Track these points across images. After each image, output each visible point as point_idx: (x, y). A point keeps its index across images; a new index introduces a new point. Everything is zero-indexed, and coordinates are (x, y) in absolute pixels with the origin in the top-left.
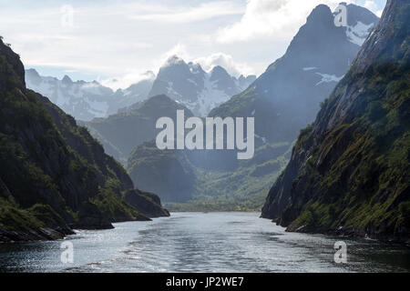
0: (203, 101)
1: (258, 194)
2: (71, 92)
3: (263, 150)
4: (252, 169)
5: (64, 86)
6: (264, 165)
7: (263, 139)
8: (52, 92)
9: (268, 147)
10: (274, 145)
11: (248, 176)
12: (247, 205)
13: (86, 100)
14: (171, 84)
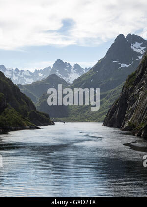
0: (71, 78)
5: (16, 72)
12: (90, 119)
13: (25, 78)
14: (58, 71)
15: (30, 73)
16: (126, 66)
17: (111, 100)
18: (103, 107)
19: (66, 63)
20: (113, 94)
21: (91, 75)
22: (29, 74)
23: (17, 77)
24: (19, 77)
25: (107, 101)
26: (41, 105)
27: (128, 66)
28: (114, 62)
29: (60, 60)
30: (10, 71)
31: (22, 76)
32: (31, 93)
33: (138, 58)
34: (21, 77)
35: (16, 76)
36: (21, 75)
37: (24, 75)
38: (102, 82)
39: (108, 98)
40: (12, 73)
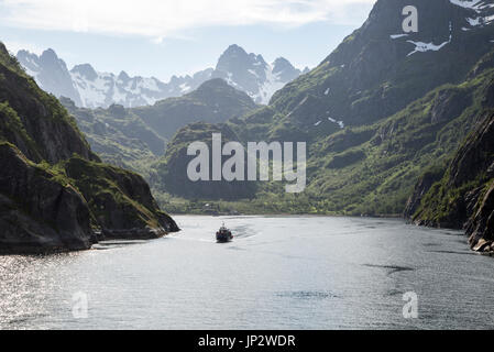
0: (265, 94)
1: (339, 191)
2: (127, 89)
3: (341, 136)
4: (328, 159)
5: (121, 82)
6: (344, 153)
7: (341, 123)
8: (108, 88)
9: (348, 131)
10: (355, 130)
11: (323, 168)
12: (326, 204)
13: (144, 96)
14: (230, 75)
15: (159, 84)
16: (430, 46)
17: (390, 148)
18: (366, 169)
19: (252, 55)
20: (396, 127)
21: (325, 77)
22: (154, 88)
23: (125, 95)
24: (130, 95)
25: (377, 150)
26: (169, 162)
27: (437, 48)
28: (393, 37)
29: (235, 46)
30: (106, 78)
31: (137, 91)
32: (148, 128)
33: (468, 25)
34: (136, 96)
35: (122, 91)
36: (133, 88)
37: (144, 91)
38: (359, 97)
39: (378, 142)
40: (111, 85)
